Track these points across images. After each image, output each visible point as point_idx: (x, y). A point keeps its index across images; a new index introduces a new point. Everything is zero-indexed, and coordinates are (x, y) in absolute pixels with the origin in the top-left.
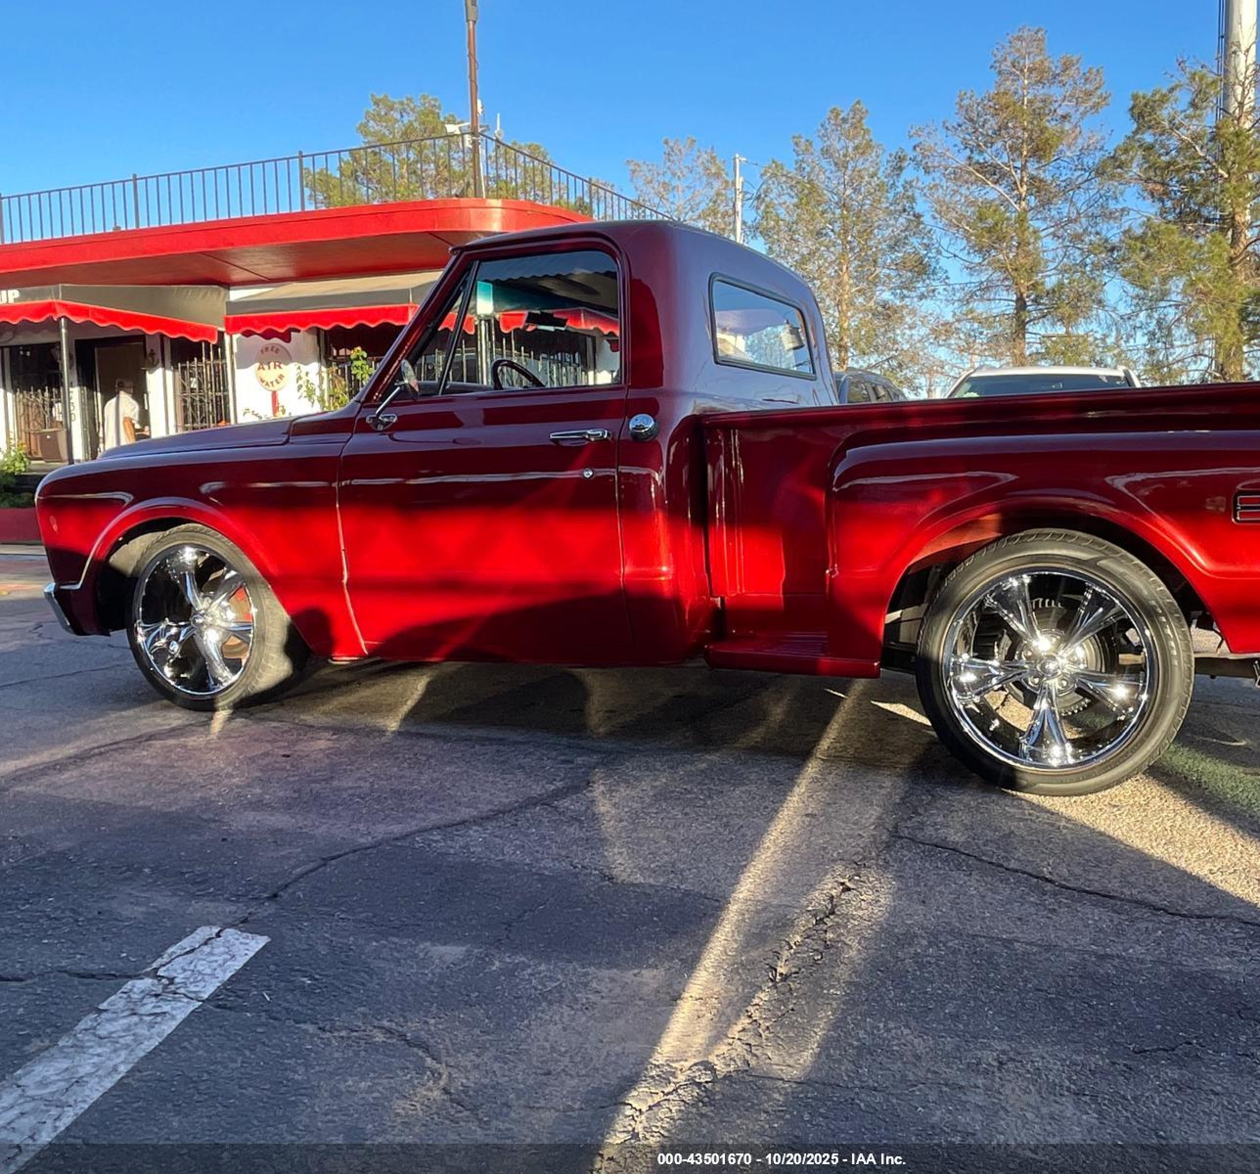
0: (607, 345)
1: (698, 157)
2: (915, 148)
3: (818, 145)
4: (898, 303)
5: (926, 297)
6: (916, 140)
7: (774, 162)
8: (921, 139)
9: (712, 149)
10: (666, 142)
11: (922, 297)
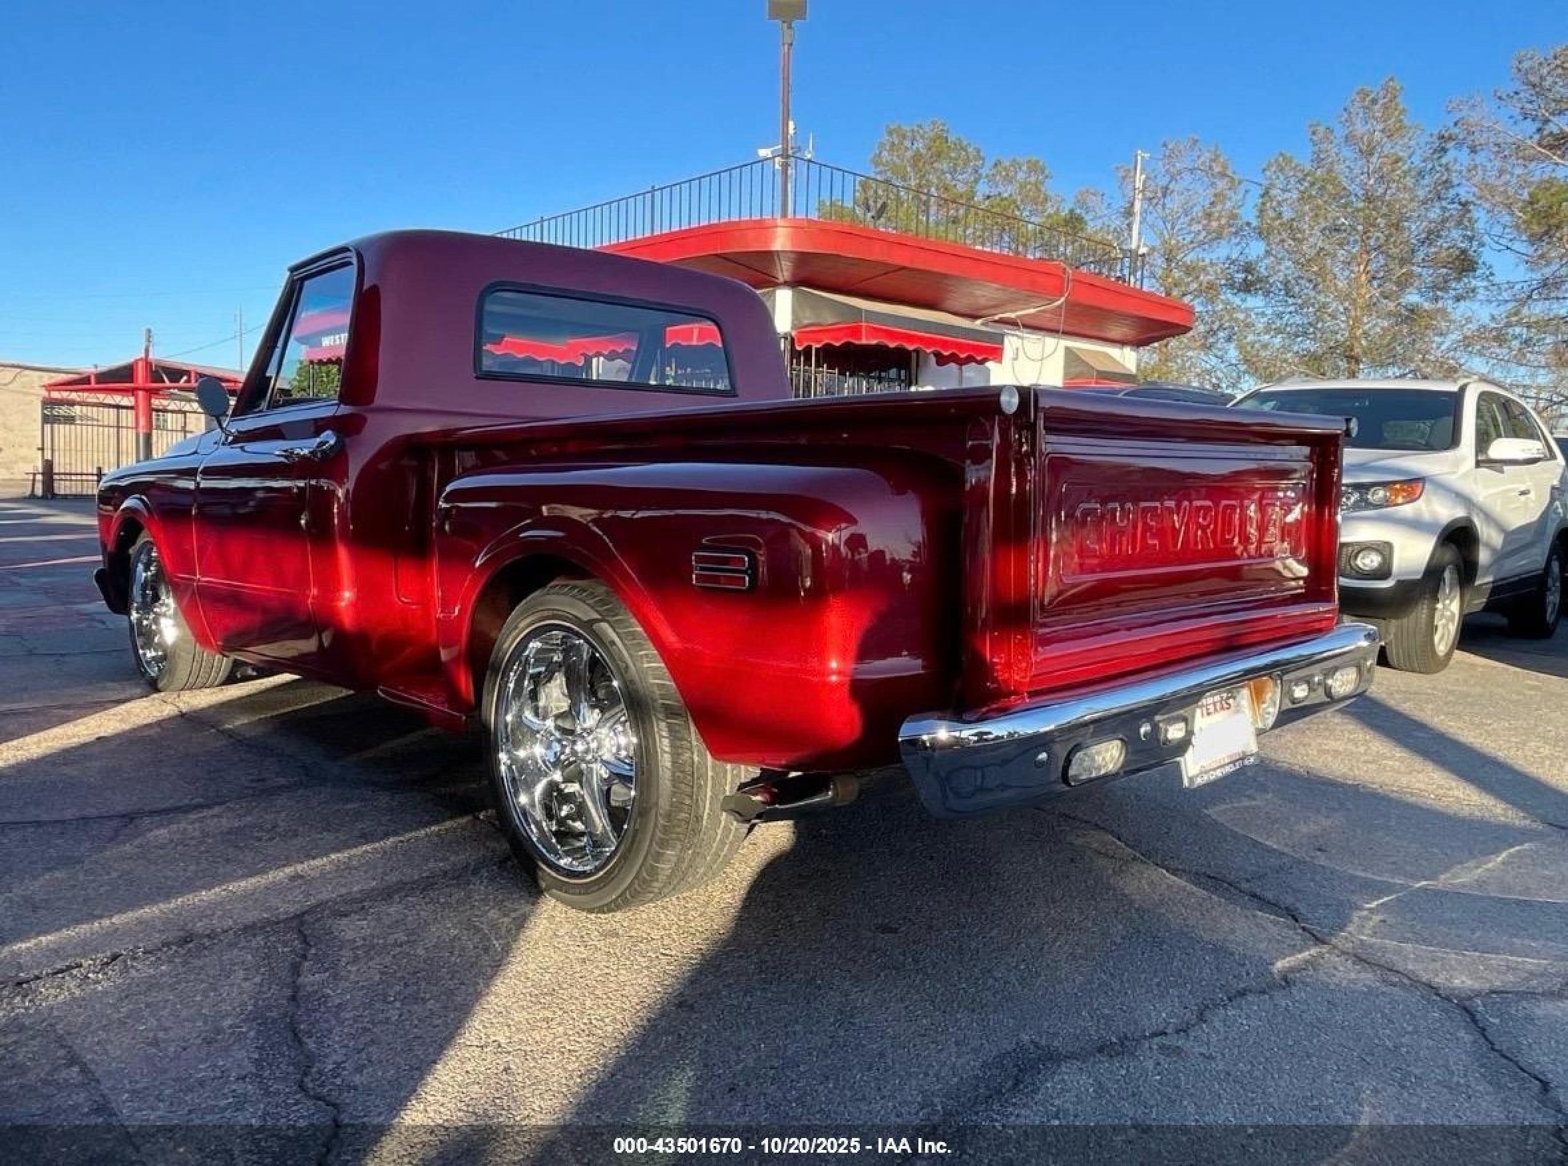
0: (933, 359)
1: (1199, 157)
2: (1456, 124)
3: (1340, 132)
4: (1427, 306)
5: (1464, 298)
6: (1457, 116)
7: (1281, 154)
8: (1463, 114)
9: (1217, 147)
10: (1165, 145)
11: (1458, 299)
